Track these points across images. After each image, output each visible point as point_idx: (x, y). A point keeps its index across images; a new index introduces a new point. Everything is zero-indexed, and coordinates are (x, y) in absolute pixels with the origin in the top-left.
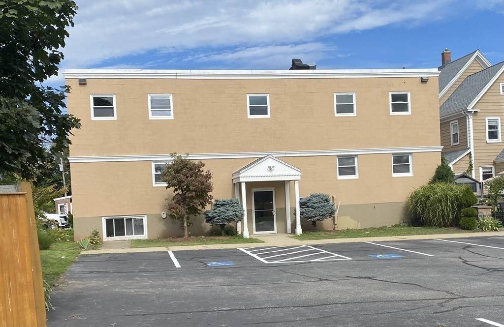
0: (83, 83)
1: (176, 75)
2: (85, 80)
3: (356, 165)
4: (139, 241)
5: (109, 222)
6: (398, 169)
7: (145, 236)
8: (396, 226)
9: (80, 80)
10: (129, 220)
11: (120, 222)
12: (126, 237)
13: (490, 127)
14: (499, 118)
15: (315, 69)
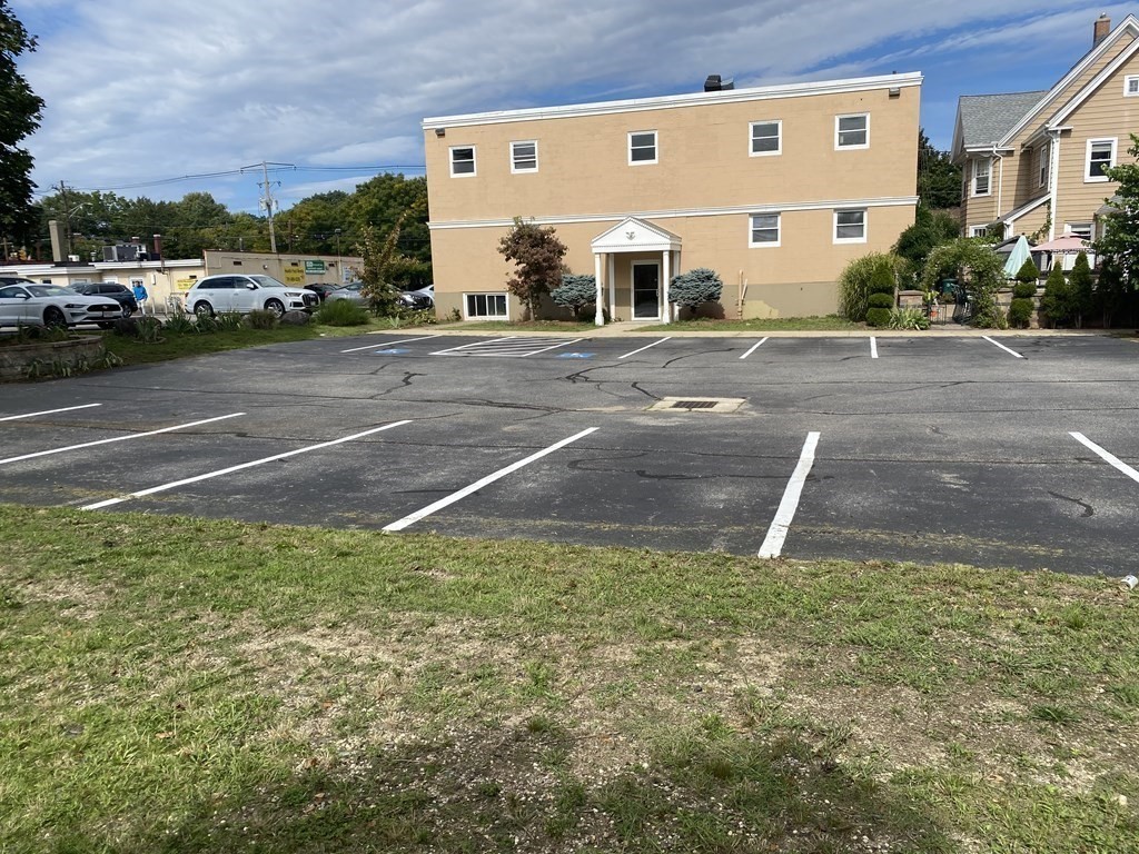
0: (441, 133)
1: (542, 114)
2: (442, 130)
3: (779, 227)
4: (499, 323)
5: (471, 298)
6: (846, 230)
7: (505, 318)
8: (833, 316)
9: (437, 131)
10: (491, 298)
11: (481, 298)
12: (488, 318)
13: (1095, 155)
14: (1115, 139)
15: (732, 88)
